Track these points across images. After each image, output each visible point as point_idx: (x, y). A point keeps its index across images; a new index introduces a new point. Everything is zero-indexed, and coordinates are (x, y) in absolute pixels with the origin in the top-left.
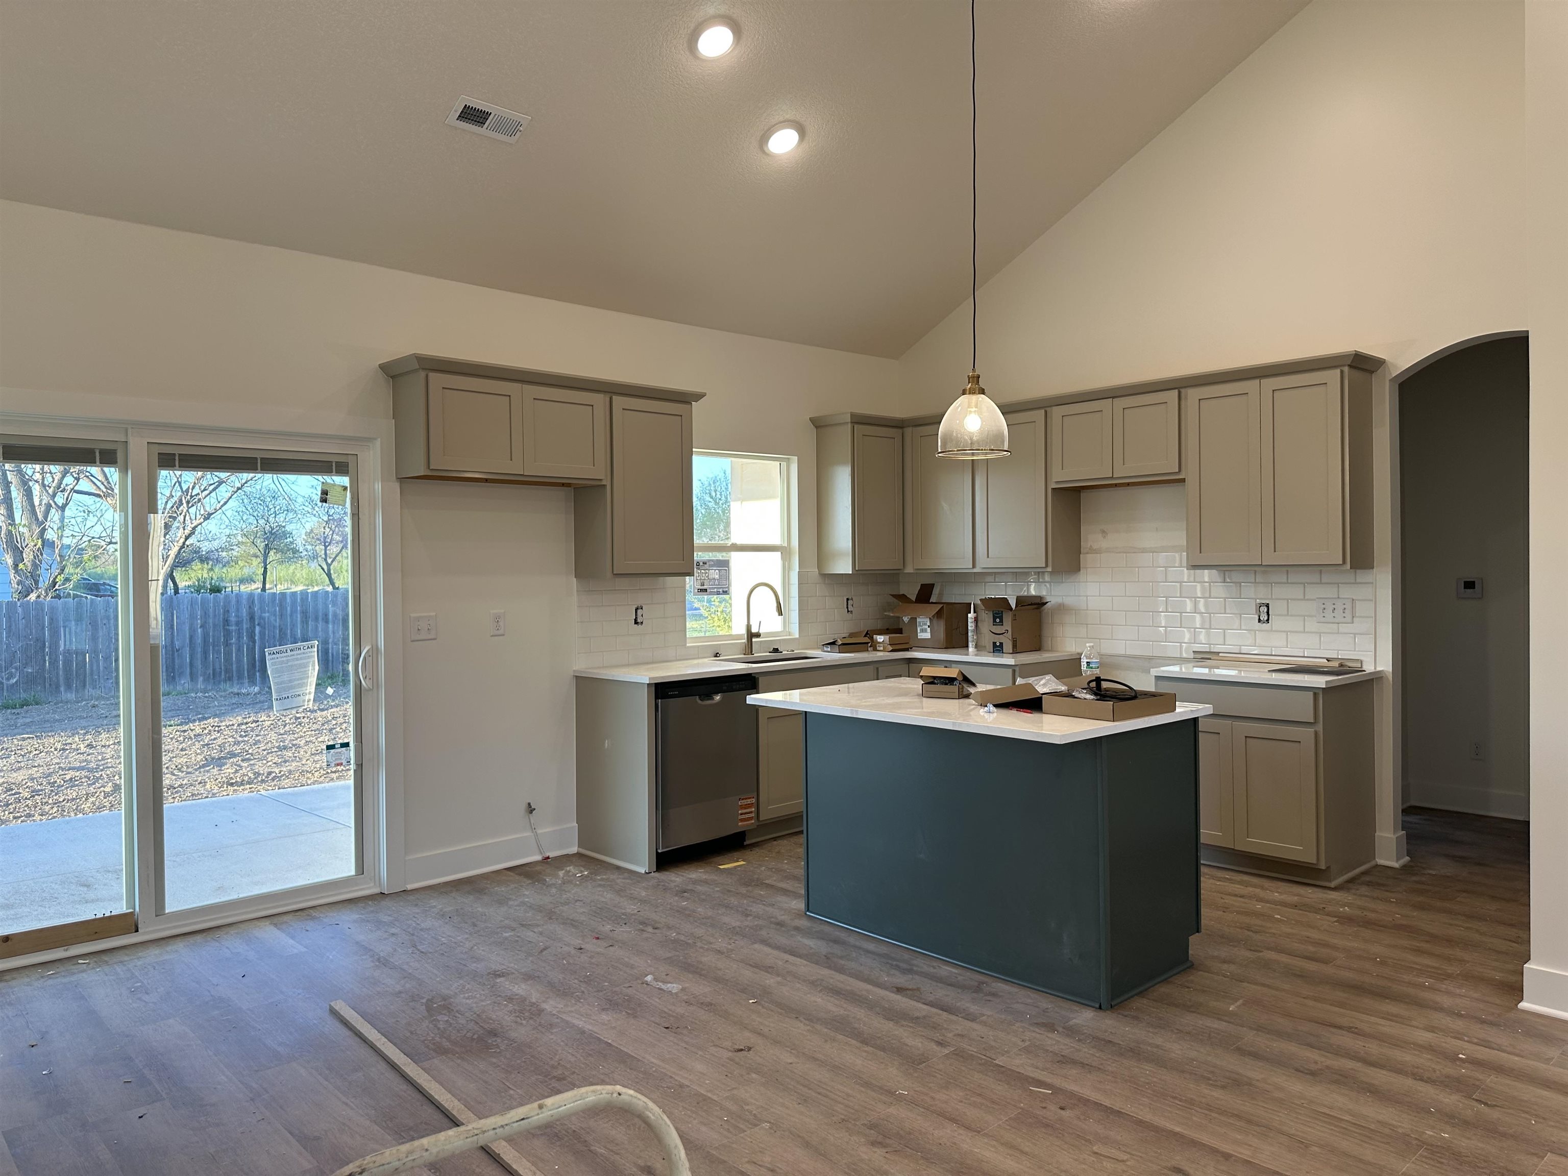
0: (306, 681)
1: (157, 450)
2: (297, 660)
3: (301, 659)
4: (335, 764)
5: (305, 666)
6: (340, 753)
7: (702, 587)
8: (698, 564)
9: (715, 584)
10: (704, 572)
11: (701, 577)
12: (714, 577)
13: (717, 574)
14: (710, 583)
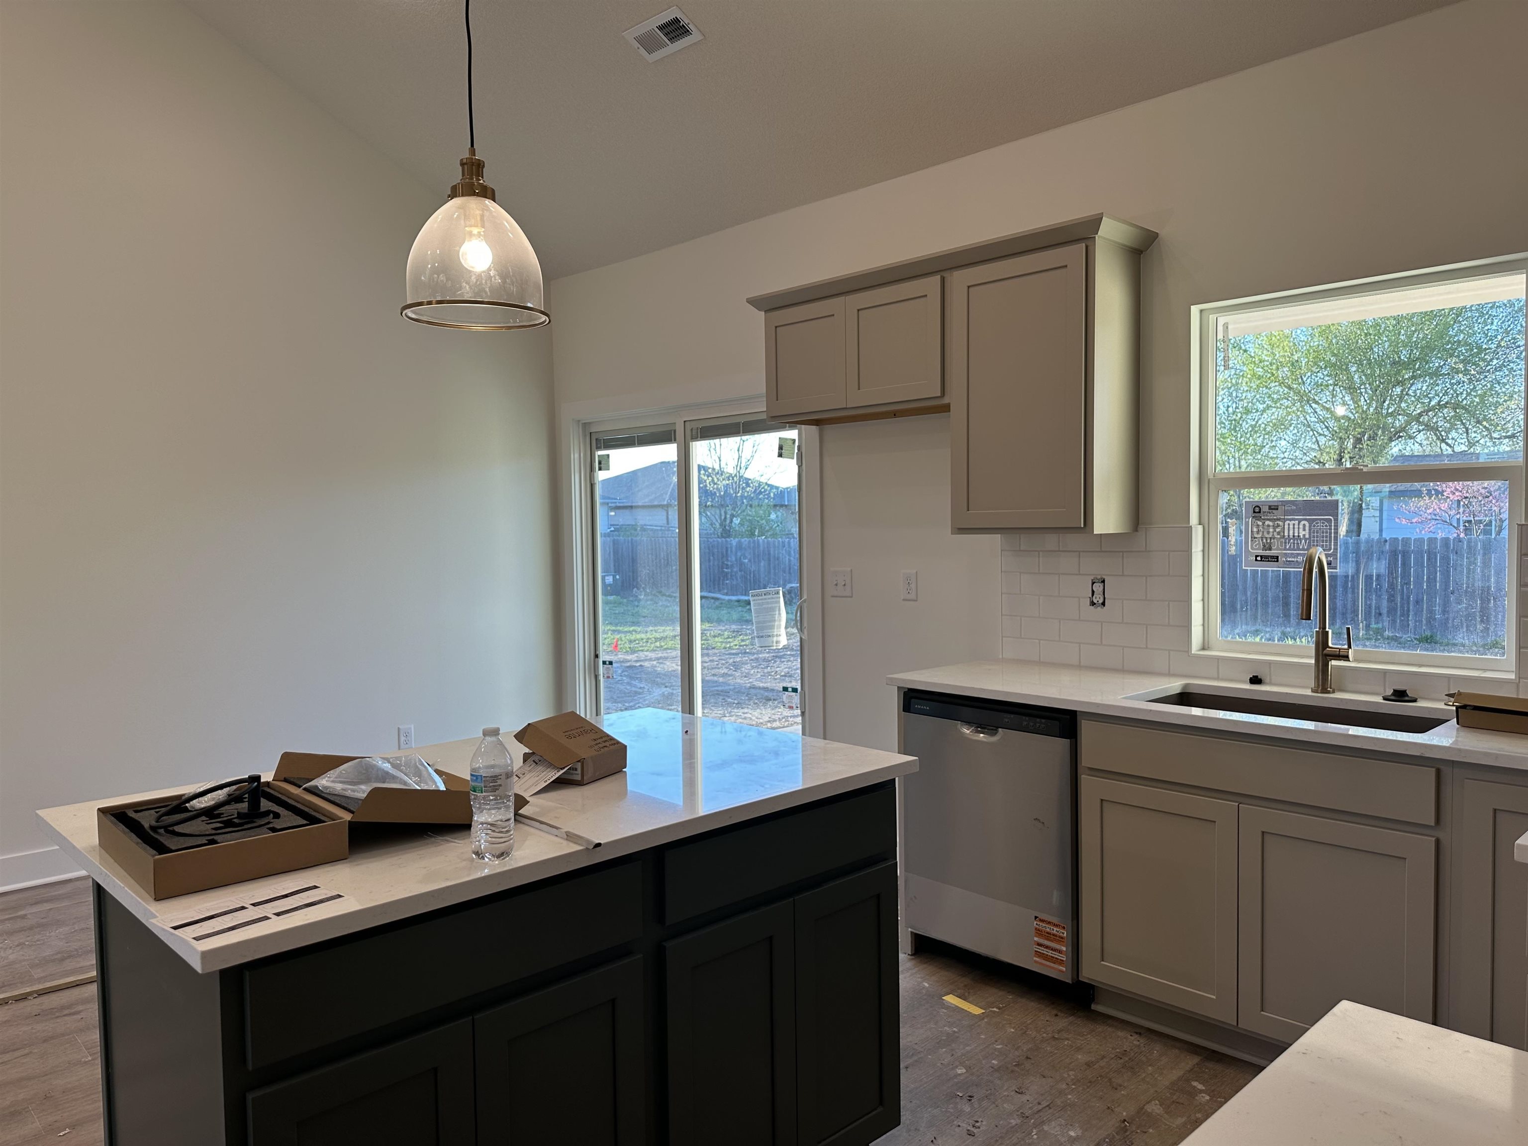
0: (774, 624)
1: (689, 427)
3: (773, 602)
4: (788, 707)
5: (773, 610)
6: (792, 696)
7: (1268, 553)
8: (1257, 510)
9: (1299, 549)
10: (1271, 524)
11: (1265, 534)
12: (1296, 534)
13: (1304, 530)
14: (1287, 547)
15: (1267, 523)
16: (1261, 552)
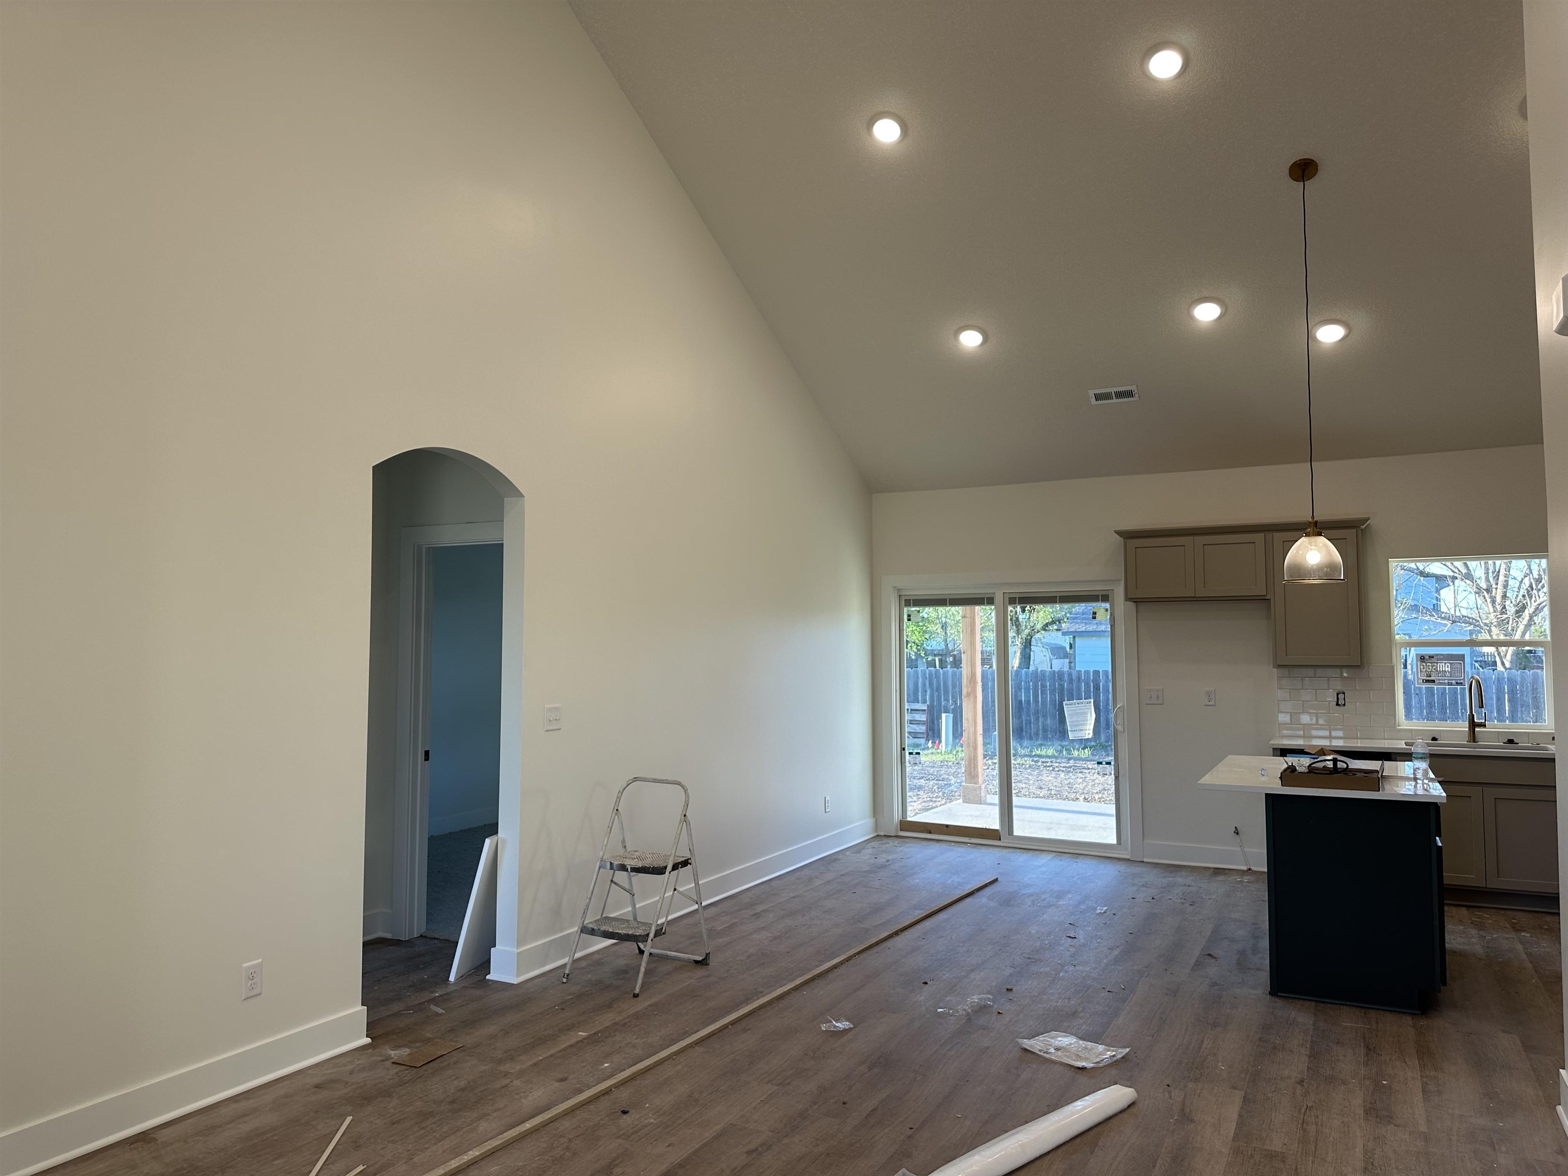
0: (1086, 722)
1: (1007, 596)
2: (1081, 709)
3: (1084, 709)
4: (1103, 774)
5: (1086, 713)
6: (1105, 767)
7: (1429, 678)
8: (1422, 658)
9: (1445, 677)
10: (1430, 664)
11: (1427, 669)
12: (1444, 669)
13: (1448, 667)
14: (1440, 675)
15: (1428, 664)
16: (1425, 678)
